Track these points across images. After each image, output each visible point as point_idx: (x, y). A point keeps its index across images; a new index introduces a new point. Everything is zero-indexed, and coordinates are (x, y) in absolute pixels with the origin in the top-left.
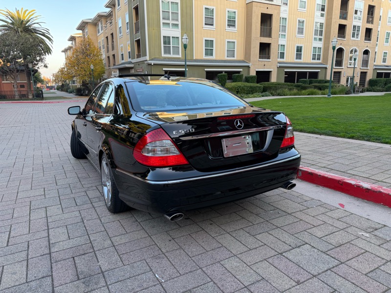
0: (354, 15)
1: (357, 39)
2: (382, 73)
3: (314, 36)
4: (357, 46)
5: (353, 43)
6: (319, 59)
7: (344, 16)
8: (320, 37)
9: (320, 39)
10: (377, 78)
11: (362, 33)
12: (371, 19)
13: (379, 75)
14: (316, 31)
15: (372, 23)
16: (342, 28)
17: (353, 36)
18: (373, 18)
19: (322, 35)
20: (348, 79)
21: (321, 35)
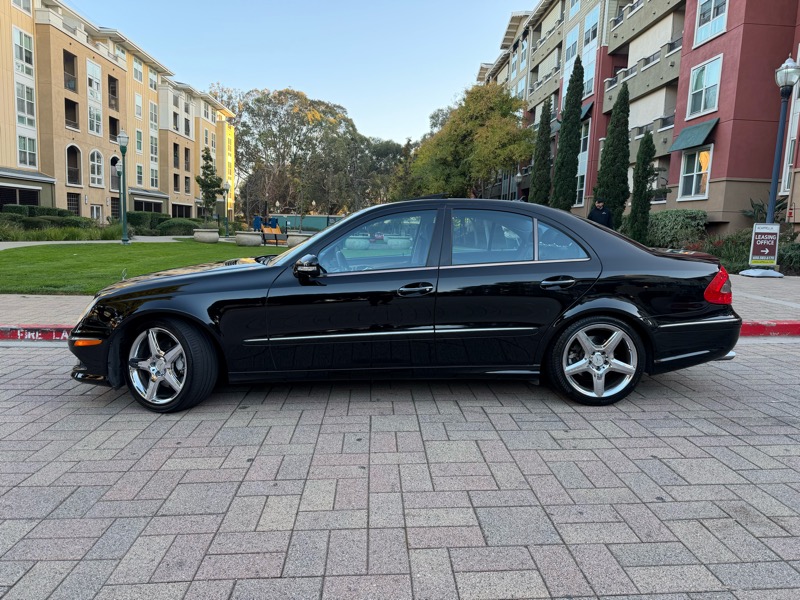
0: (89, 88)
1: (97, 134)
2: (141, 202)
3: (18, 113)
4: (99, 147)
5: (93, 141)
6: (32, 163)
7: (71, 83)
8: (30, 117)
9: (31, 122)
10: (136, 209)
11: (105, 126)
12: (113, 102)
13: (138, 205)
14: (21, 102)
15: (117, 110)
16: (71, 107)
17: (92, 128)
18: (116, 100)
19: (32, 114)
20: (92, 208)
21: (31, 112)
